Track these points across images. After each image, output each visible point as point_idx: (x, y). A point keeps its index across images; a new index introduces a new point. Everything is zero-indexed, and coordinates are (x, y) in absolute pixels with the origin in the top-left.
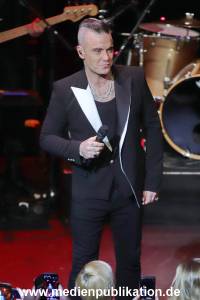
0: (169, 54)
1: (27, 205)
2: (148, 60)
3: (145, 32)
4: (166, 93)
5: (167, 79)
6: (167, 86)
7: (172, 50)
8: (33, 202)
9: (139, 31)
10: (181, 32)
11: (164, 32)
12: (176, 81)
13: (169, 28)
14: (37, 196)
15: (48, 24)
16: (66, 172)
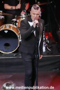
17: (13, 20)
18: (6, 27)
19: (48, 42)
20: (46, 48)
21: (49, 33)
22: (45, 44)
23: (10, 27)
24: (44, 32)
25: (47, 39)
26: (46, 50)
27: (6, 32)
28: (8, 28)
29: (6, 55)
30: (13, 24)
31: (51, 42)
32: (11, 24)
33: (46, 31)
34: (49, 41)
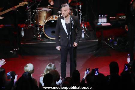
0: (44, 15)
1: (12, 52)
2: (40, 16)
3: (39, 10)
4: (44, 24)
5: (44, 21)
6: (44, 22)
7: (45, 14)
8: (14, 51)
9: (37, 9)
10: (47, 9)
11: (43, 9)
12: (46, 21)
13: (44, 9)
14: (15, 50)
15: (15, 8)
16: (21, 44)
17: (58, 12)
18: (52, 18)
19: (87, 30)
20: (85, 35)
21: (88, 22)
22: (84, 32)
23: (56, 18)
24: (83, 21)
25: (85, 27)
26: (85, 36)
27: (53, 22)
28: (54, 19)
29: (53, 40)
30: (59, 15)
31: (89, 30)
32: (57, 15)
33: (85, 21)
34: (88, 28)
